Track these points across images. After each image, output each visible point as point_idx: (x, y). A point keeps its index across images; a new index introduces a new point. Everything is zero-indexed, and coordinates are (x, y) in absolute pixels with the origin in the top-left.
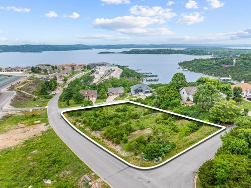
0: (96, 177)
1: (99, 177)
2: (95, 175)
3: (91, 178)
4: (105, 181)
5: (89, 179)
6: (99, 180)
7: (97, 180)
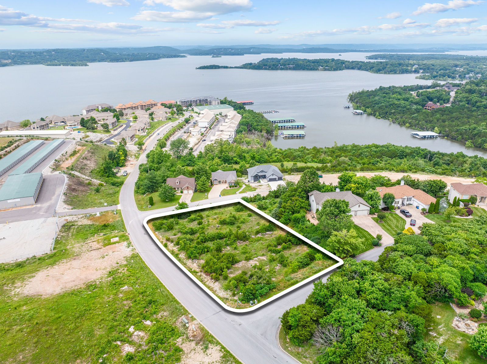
0: (193, 319)
1: (195, 319)
2: (192, 317)
3: (187, 319)
4: (201, 323)
5: (186, 321)
6: (195, 322)
7: (194, 322)
